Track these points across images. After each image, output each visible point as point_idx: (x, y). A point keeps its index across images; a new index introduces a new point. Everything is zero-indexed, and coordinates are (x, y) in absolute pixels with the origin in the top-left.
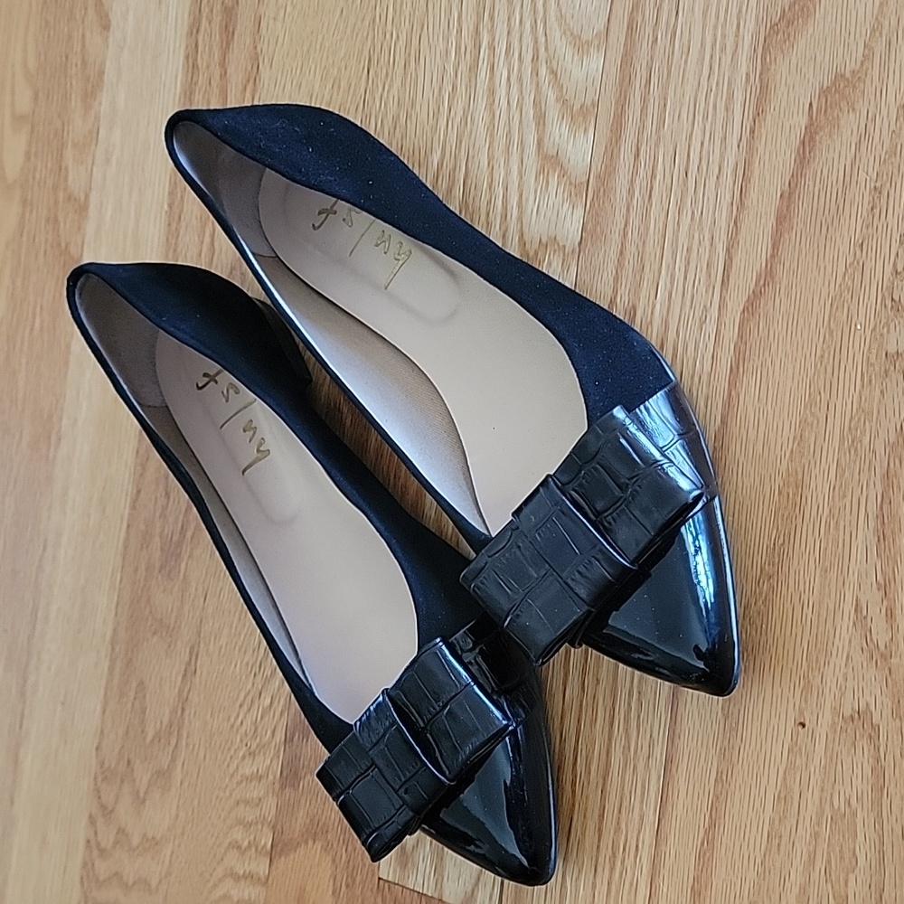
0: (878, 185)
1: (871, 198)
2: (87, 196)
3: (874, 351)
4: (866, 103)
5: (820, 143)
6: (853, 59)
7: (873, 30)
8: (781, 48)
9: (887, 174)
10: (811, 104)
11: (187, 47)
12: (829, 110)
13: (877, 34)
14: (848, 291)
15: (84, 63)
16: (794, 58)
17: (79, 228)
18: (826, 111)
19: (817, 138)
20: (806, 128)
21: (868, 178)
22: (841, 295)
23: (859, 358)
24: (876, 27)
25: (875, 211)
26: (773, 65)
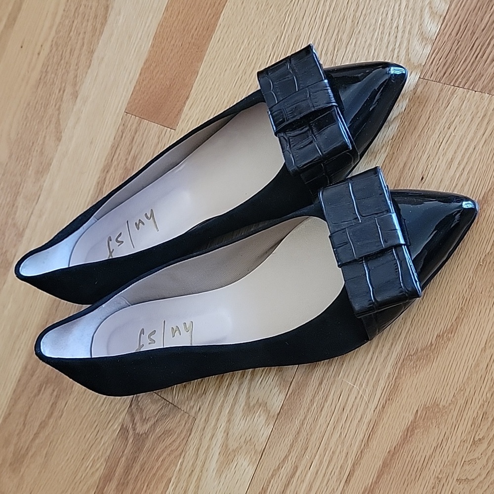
1: (434, 482)
2: (24, 230)
4: (446, 428)
5: (417, 435)
6: (446, 400)
8: (411, 371)
9: (446, 474)
10: (417, 411)
11: (99, 177)
12: (426, 420)
13: (462, 392)
15: (42, 153)
16: (415, 380)
17: (15, 245)
18: (424, 420)
19: (416, 431)
20: (411, 422)
21: (436, 470)
24: (462, 389)
25: (434, 490)
26: (404, 377)
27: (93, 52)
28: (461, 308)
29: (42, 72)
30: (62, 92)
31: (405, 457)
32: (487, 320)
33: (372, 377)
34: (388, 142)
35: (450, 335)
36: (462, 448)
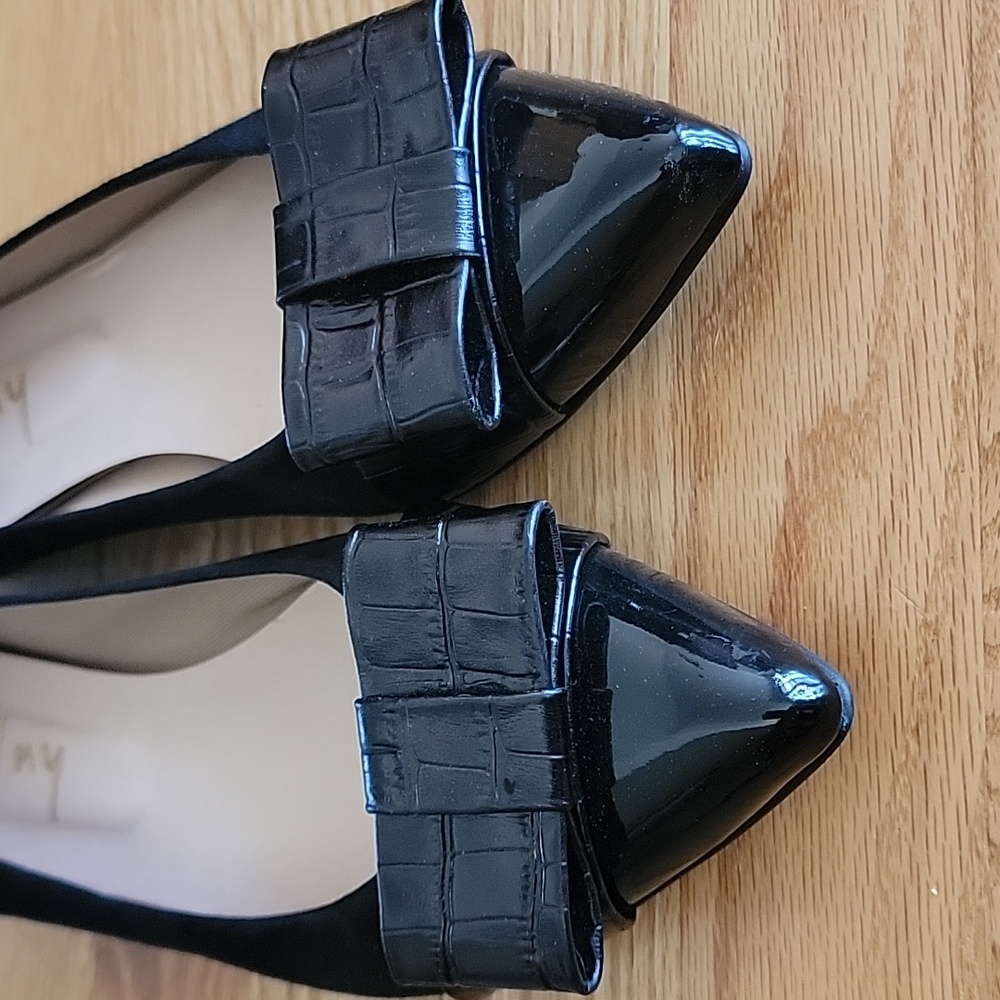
0: (931, 617)
1: (921, 642)
3: (970, 941)
4: (887, 462)
5: (815, 533)
6: (852, 380)
7: (881, 327)
8: (724, 360)
9: (944, 598)
10: (788, 462)
12: (821, 473)
13: (888, 332)
14: (906, 818)
16: (747, 378)
18: (816, 477)
19: (808, 524)
20: (785, 506)
21: (910, 603)
22: (893, 828)
23: (943, 951)
24: (883, 321)
25: (932, 666)
26: (714, 390)
28: (785, 99)
31: (810, 617)
32: (867, 83)
33: (631, 440)
35: (786, 193)
36: (956, 492)
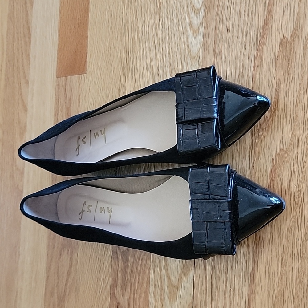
0: (299, 189)
1: (297, 194)
2: (23, 169)
3: (304, 249)
4: (292, 160)
5: (278, 173)
6: (286, 144)
7: (292, 135)
8: (261, 138)
9: (302, 186)
10: (273, 158)
11: (54, 120)
12: (279, 161)
13: (294, 136)
14: (293, 227)
15: (19, 122)
16: (265, 142)
17: (21, 180)
18: (278, 162)
19: (276, 171)
20: (272, 167)
21: (296, 187)
22: (290, 228)
23: (299, 251)
24: (293, 133)
25: (299, 199)
26: (258, 144)
27: (29, 55)
28: (276, 89)
29: (6, 79)
30: (19, 84)
31: (276, 188)
32: (292, 88)
33: (241, 153)
34: (202, 20)
35: (275, 107)
36: (305, 167)
